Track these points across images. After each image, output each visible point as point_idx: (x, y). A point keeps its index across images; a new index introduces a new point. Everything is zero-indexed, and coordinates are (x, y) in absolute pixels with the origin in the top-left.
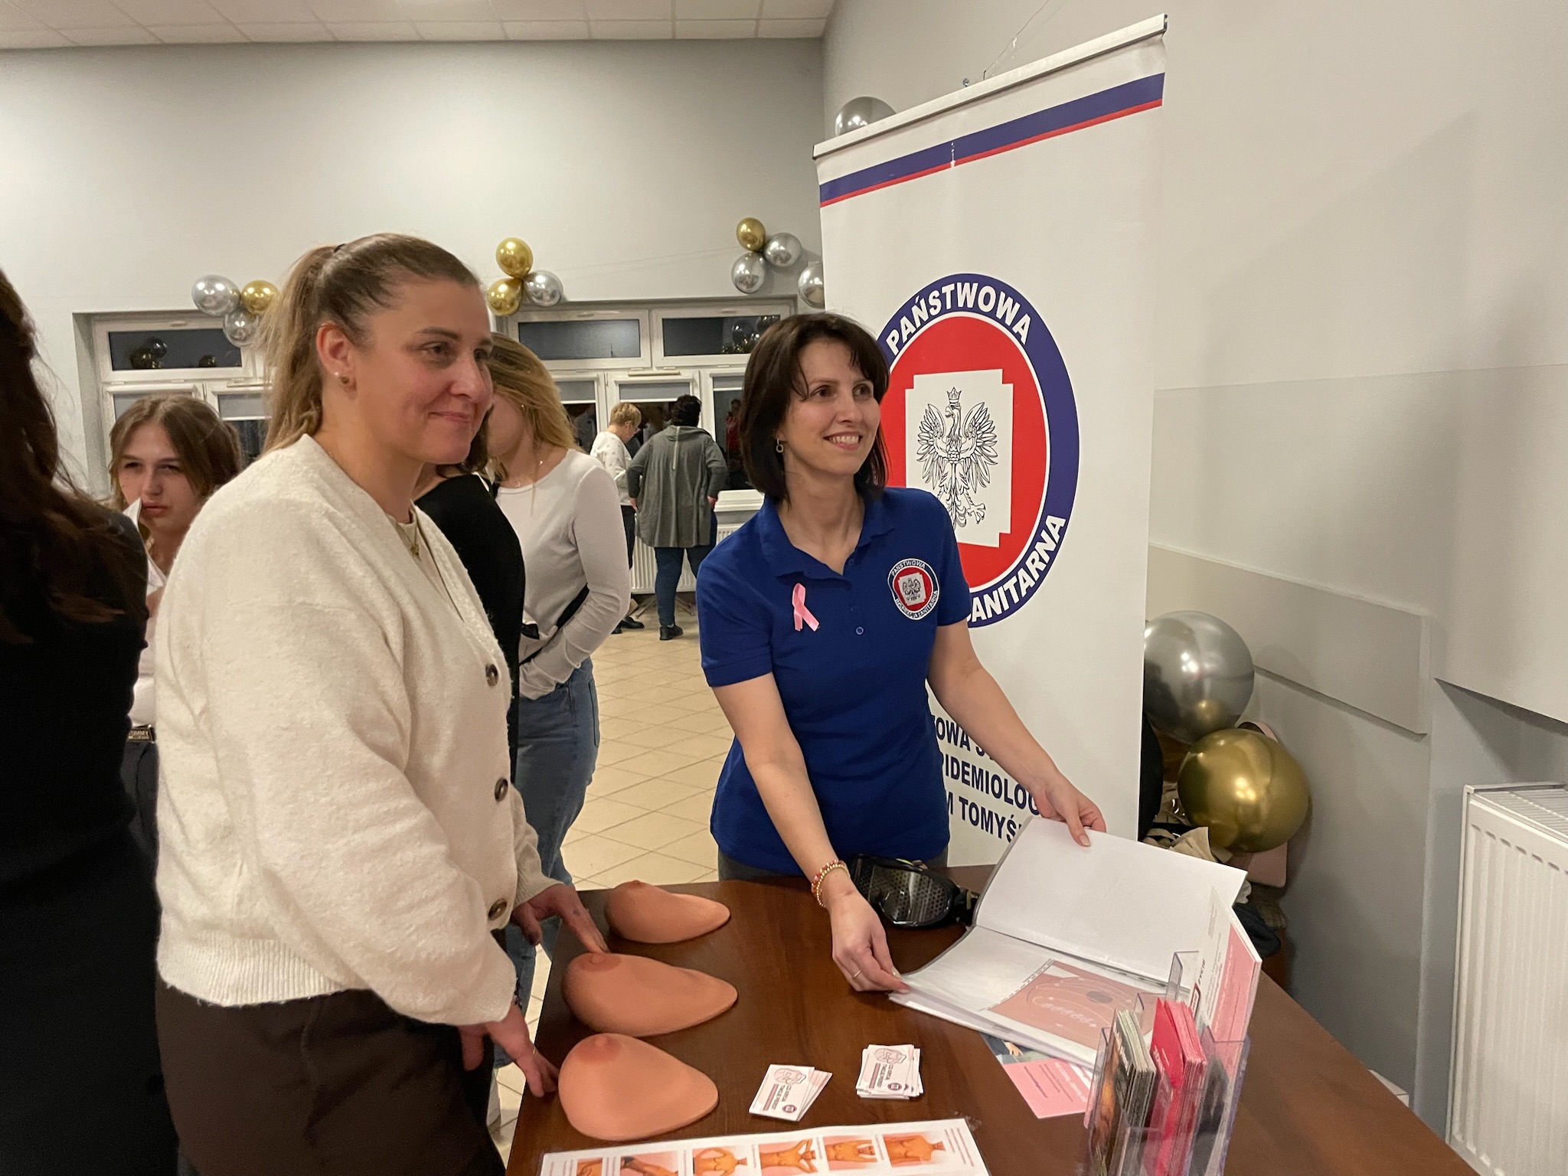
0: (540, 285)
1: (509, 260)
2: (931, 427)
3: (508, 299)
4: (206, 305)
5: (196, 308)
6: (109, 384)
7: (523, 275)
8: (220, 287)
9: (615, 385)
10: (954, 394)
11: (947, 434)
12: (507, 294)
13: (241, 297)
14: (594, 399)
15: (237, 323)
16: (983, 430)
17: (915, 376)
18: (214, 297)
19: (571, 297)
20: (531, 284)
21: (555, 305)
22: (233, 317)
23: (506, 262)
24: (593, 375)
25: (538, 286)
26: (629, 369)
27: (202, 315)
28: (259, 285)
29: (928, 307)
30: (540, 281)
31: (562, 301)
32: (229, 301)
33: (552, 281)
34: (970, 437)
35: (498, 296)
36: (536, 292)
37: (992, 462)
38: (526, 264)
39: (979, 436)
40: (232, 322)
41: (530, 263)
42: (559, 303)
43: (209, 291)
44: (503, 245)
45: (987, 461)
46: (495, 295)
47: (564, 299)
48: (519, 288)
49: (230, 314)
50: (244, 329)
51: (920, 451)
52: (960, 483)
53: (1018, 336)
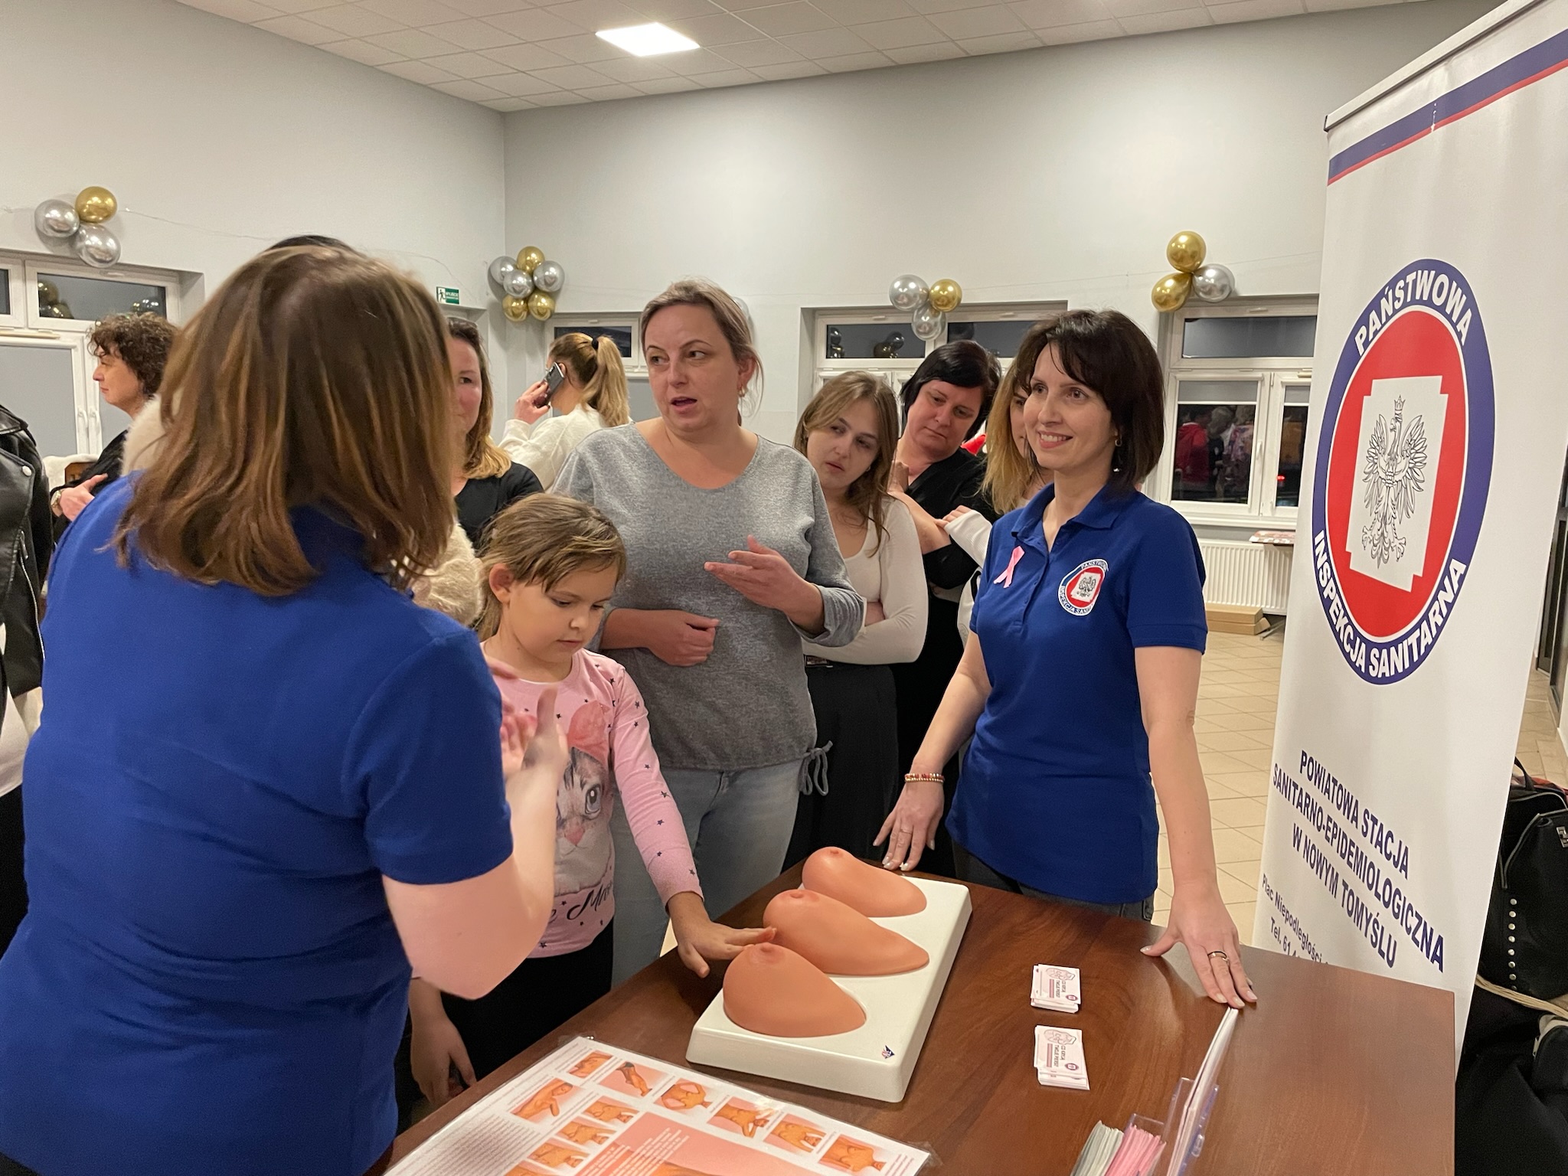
0: (1210, 279)
1: (1179, 255)
2: (1378, 442)
3: (1174, 295)
4: (899, 302)
5: (891, 304)
6: (822, 370)
7: (1193, 269)
8: (912, 285)
9: (1281, 386)
10: (1400, 403)
11: (1388, 452)
12: (1173, 289)
13: (928, 295)
14: (1256, 401)
15: (923, 318)
16: (1417, 448)
17: (1374, 381)
18: (906, 295)
19: (1244, 293)
20: (1201, 278)
21: (1224, 300)
22: (921, 312)
23: (1176, 257)
24: (1259, 375)
25: (1207, 280)
26: (1301, 369)
27: (895, 310)
28: (944, 284)
29: (1395, 299)
30: (1211, 275)
31: (1232, 296)
32: (918, 298)
33: (1224, 275)
34: (1405, 456)
35: (1163, 291)
36: (1204, 287)
37: (1419, 488)
38: (1196, 258)
39: (1412, 456)
40: (919, 317)
41: (1202, 256)
42: (1227, 299)
43: (903, 289)
44: (1175, 240)
45: (1415, 487)
46: (1161, 290)
47: (1235, 292)
48: (1188, 283)
49: (919, 310)
50: (928, 323)
51: (1367, 470)
52: (1391, 511)
53: (1459, 335)
